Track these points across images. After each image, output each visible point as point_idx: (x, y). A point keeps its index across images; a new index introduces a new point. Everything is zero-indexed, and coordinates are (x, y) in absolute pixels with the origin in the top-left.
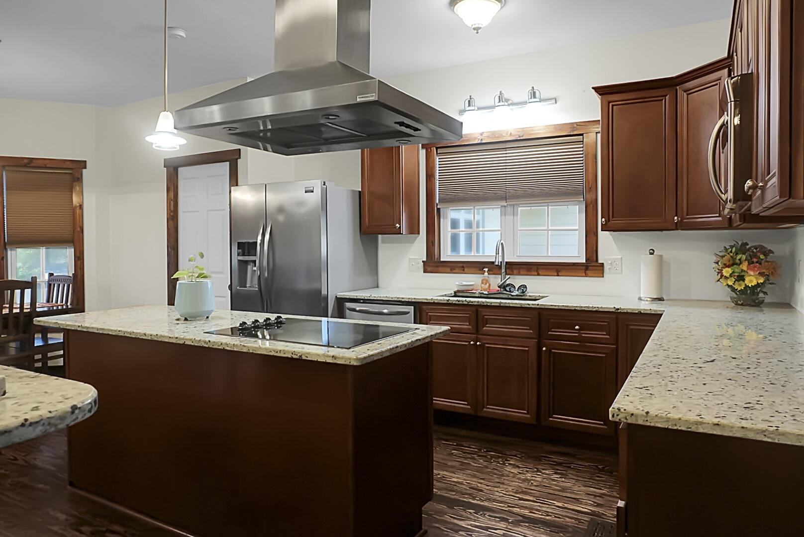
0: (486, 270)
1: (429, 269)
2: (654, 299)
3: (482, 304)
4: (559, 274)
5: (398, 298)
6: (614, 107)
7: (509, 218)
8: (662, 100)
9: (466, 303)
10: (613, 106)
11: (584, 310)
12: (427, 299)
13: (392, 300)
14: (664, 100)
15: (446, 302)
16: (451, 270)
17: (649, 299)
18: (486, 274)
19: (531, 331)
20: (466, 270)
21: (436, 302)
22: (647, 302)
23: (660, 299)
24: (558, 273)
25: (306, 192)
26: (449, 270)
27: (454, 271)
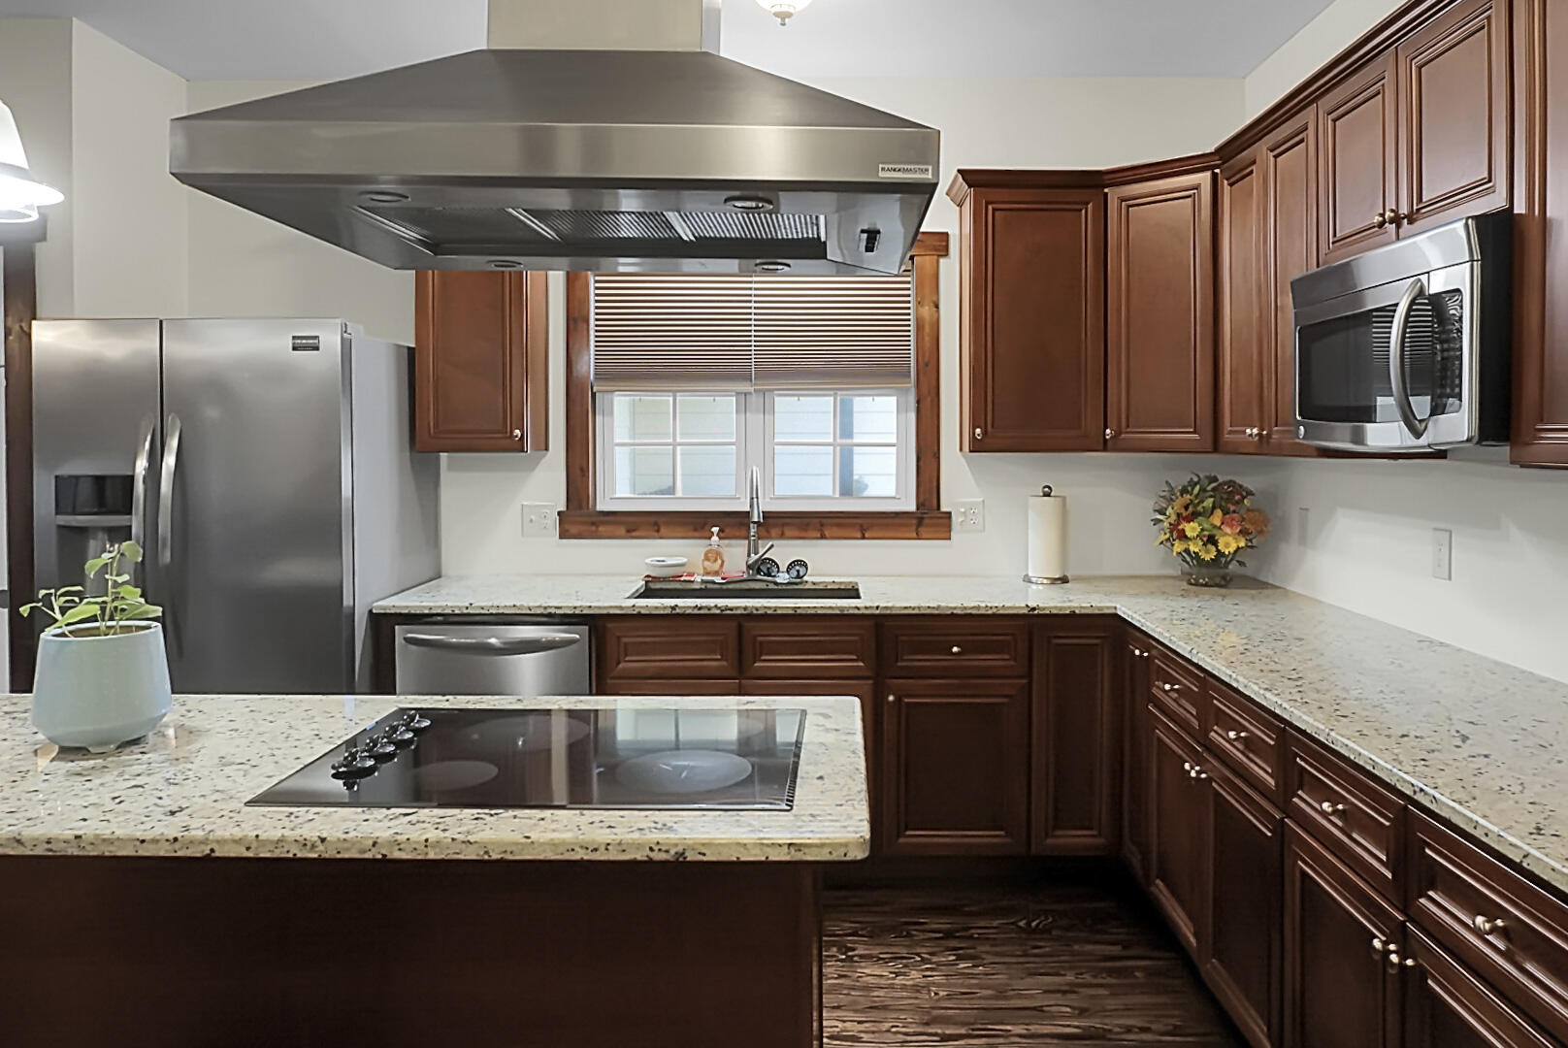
0: (715, 530)
1: (574, 530)
2: (1054, 581)
3: (755, 612)
4: (867, 535)
5: (545, 608)
6: (997, 213)
7: (755, 419)
8: (1081, 210)
9: (718, 612)
10: (994, 210)
11: (971, 615)
12: (621, 608)
13: (528, 612)
14: (1083, 211)
15: (668, 611)
16: (628, 531)
17: (1045, 581)
18: (715, 538)
19: (861, 664)
20: (663, 530)
21: (643, 612)
22: (1041, 587)
23: (1064, 580)
24: (864, 535)
25: (294, 349)
26: (622, 531)
27: (634, 534)
